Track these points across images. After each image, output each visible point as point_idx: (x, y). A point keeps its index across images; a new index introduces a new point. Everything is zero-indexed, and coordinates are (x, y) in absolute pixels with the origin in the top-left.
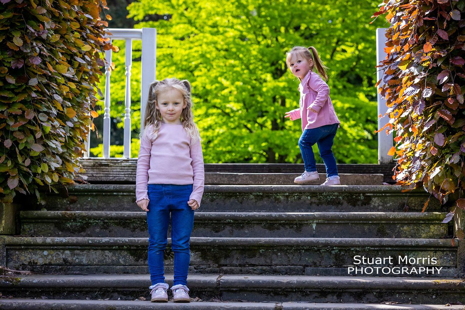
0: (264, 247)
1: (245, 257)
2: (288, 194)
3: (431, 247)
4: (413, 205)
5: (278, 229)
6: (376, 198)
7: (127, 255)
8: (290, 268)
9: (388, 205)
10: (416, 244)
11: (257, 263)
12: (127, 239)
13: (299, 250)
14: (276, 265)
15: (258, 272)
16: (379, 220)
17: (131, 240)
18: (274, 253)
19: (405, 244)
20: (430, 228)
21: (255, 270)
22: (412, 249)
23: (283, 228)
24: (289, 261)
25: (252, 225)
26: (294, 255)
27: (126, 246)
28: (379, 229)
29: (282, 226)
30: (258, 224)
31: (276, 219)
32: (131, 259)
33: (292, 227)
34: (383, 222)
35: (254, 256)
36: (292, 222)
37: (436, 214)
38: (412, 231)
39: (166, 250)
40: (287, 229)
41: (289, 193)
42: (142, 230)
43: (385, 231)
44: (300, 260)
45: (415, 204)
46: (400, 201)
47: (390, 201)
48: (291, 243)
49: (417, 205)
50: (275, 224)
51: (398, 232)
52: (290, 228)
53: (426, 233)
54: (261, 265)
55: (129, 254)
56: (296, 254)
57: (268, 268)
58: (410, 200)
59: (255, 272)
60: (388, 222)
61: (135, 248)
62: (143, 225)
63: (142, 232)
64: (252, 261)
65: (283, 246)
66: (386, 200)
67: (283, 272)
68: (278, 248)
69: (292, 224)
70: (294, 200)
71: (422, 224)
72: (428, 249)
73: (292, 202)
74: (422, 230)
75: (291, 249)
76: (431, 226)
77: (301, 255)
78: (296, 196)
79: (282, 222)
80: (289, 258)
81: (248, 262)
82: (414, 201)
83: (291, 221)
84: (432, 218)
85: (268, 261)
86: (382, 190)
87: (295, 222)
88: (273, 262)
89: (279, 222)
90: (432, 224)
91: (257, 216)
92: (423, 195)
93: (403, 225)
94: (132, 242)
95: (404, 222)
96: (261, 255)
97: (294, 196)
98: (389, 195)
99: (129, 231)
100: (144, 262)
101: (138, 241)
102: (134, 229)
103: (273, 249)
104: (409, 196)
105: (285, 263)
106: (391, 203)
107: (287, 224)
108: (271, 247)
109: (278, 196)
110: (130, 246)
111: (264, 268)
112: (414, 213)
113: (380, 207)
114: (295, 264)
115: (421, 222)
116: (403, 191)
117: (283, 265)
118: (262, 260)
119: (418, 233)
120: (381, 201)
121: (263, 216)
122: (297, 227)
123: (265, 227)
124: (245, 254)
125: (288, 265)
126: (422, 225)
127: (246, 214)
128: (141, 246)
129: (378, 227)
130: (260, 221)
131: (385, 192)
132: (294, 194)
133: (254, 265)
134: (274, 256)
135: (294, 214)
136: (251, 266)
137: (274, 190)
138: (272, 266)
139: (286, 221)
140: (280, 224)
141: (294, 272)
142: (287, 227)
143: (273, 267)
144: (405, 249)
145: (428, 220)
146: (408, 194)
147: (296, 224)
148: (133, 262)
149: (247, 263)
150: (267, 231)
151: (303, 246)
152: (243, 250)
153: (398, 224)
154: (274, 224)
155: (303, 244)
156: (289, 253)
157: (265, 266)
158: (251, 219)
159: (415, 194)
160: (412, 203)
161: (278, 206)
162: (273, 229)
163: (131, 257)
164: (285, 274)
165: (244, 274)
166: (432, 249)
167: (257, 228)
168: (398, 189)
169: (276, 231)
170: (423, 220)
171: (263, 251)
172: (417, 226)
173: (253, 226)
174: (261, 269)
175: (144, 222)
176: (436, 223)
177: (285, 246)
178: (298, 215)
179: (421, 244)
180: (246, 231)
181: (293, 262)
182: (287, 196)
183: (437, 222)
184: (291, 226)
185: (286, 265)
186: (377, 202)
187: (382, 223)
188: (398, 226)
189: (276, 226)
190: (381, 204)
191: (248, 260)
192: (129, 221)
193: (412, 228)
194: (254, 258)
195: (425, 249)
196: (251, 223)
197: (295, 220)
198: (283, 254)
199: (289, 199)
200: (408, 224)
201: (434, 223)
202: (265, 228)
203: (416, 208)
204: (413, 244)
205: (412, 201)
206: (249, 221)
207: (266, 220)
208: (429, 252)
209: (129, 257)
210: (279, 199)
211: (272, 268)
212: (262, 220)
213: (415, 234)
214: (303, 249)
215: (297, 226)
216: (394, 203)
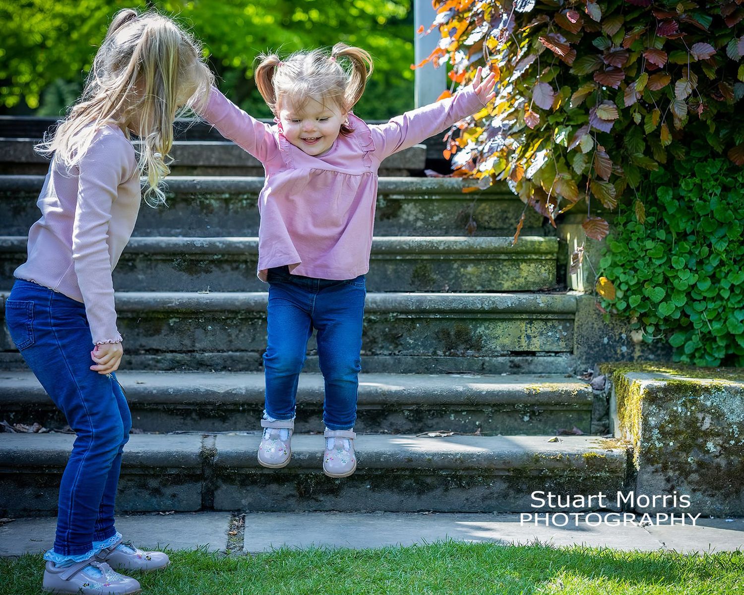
0: (178, 313)
1: (138, 335)
2: (227, 196)
3: (521, 313)
4: (486, 218)
5: (208, 271)
6: (411, 205)
8: (231, 357)
9: (436, 218)
10: (492, 306)
11: (163, 347)
13: (252, 319)
14: (204, 351)
15: (166, 365)
16: (417, 254)
18: (199, 326)
19: (469, 307)
20: (520, 269)
21: (158, 361)
22: (484, 316)
23: (217, 269)
24: (231, 341)
25: (153, 264)
26: (240, 331)
28: (416, 271)
29: (216, 266)
30: (164, 261)
31: (204, 252)
33: (237, 268)
34: (425, 257)
35: (158, 331)
36: (236, 258)
37: (532, 242)
38: (484, 275)
40: (226, 271)
41: (230, 194)
43: (429, 275)
44: (254, 339)
45: (490, 217)
46: (459, 209)
47: (438, 210)
48: (234, 305)
49: (494, 220)
50: (201, 261)
51: (456, 277)
52: (233, 269)
53: (512, 279)
54: (172, 352)
56: (244, 329)
57: (185, 357)
58: (480, 208)
59: (159, 365)
60: (435, 257)
64: (154, 342)
65: (216, 311)
66: (431, 208)
67: (217, 365)
68: (208, 316)
69: (235, 261)
70: (242, 207)
71: (505, 260)
72: (515, 317)
73: (236, 212)
74: (504, 273)
75: (235, 318)
76: (523, 266)
77: (255, 329)
78: (246, 199)
79: (216, 257)
80: (230, 335)
81: (144, 344)
82: (487, 211)
83: (233, 255)
84: (524, 248)
85: (187, 342)
86: (424, 188)
87: (243, 258)
88: (196, 344)
89: (210, 258)
90: (525, 261)
91: (163, 245)
92: (506, 197)
93: (465, 263)
95: (467, 257)
96: (172, 329)
97: (241, 201)
98: (437, 197)
103: (196, 318)
104: (478, 200)
105: (222, 347)
106: (441, 216)
107: (226, 261)
108: (193, 313)
109: (207, 199)
111: (179, 356)
112: (489, 239)
113: (419, 224)
114: (243, 348)
115: (503, 257)
116: (465, 190)
117: (219, 351)
118: (174, 341)
119: (495, 280)
120: (421, 211)
121: (175, 245)
122: (247, 269)
123: (180, 268)
124: (137, 327)
125: (228, 351)
126: (505, 263)
127: (141, 241)
129: (414, 268)
130: (170, 255)
131: (430, 192)
132: (241, 197)
133: (157, 351)
134: (199, 333)
135: (241, 242)
136: (150, 354)
137: (198, 187)
138: (194, 354)
139: (223, 255)
140: (212, 261)
141: (241, 366)
142: (227, 267)
143: (198, 355)
144: (470, 316)
145: (517, 253)
146: (476, 197)
147: (246, 262)
149: (141, 346)
150: (185, 276)
151: (258, 312)
152: (133, 319)
153: (455, 260)
154: (198, 261)
155: (259, 308)
156: (230, 326)
157: (181, 352)
158: (152, 251)
159: (490, 197)
160: (484, 215)
161: (206, 220)
162: (197, 272)
164: (221, 370)
165: (136, 369)
166: (524, 316)
167: (164, 271)
168: (456, 186)
169: (203, 275)
170: (506, 253)
171: (175, 322)
172: (494, 265)
173: (156, 266)
174: (172, 360)
176: (533, 259)
177: (223, 311)
178: (249, 242)
179: (501, 307)
180: (141, 277)
181: (238, 344)
182: (227, 201)
183: (534, 257)
184: (234, 265)
185: (223, 351)
186: (414, 212)
187: (422, 260)
188: (455, 266)
189: (202, 265)
190: (421, 216)
191: (143, 341)
193: (483, 269)
194: (156, 337)
195: (510, 316)
196: (150, 260)
197: (243, 254)
198: (217, 328)
199: (231, 206)
200: (477, 262)
201: (529, 260)
202: (180, 270)
203: (492, 225)
204: (486, 308)
205: (483, 210)
206: (146, 256)
207: (182, 254)
208: (519, 323)
210: (210, 205)
211: (194, 358)
212: (174, 254)
213: (489, 281)
214: (259, 318)
215: (247, 266)
216: (448, 214)
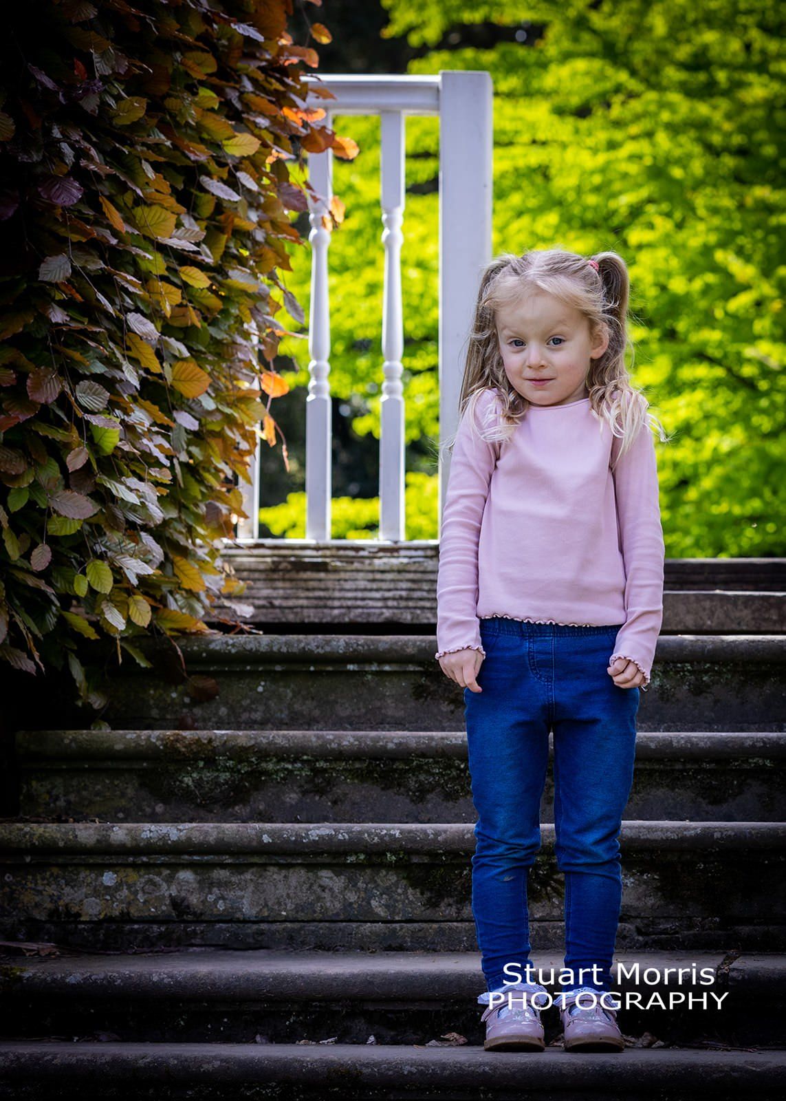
7: (396, 885)
12: (395, 829)
17: (410, 832)
27: (394, 852)
32: (412, 899)
39: (537, 867)
42: (450, 796)
55: (404, 882)
61: (426, 860)
62: (453, 779)
63: (450, 804)
94: (413, 840)
99: (403, 803)
100: (459, 911)
101: (437, 833)
102: (421, 794)
110: (410, 852)
128: (447, 853)
148: (419, 910)
163: (410, 891)
175: (458, 768)
192: (401, 766)
209: (405, 893)
